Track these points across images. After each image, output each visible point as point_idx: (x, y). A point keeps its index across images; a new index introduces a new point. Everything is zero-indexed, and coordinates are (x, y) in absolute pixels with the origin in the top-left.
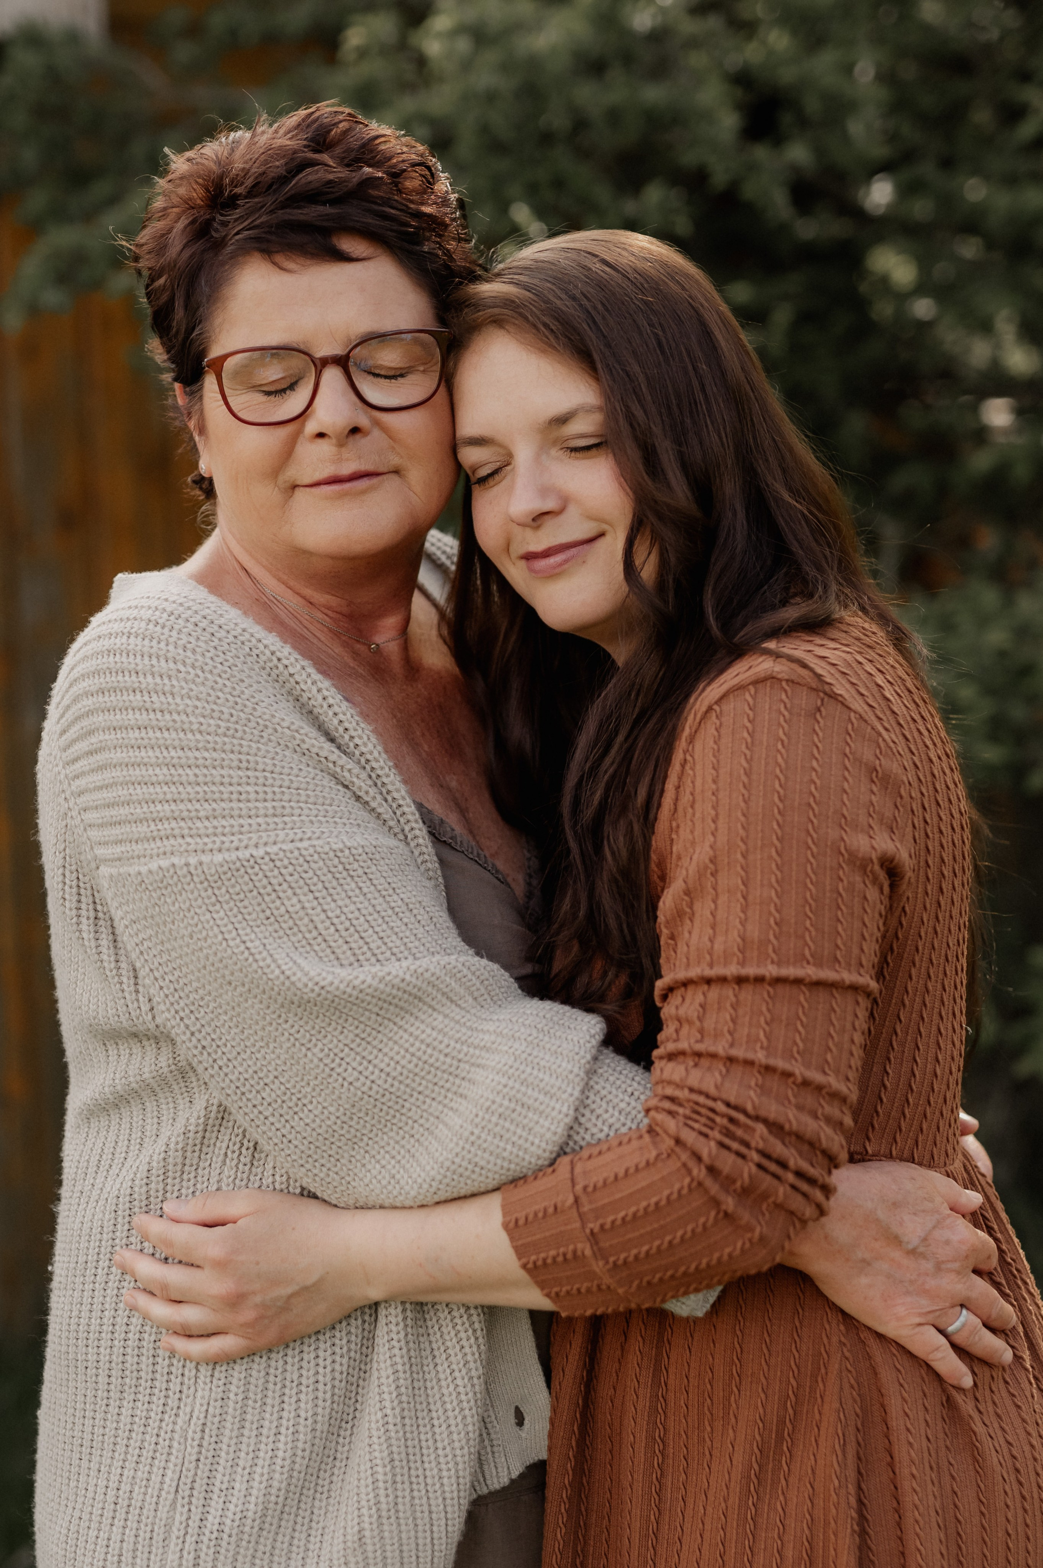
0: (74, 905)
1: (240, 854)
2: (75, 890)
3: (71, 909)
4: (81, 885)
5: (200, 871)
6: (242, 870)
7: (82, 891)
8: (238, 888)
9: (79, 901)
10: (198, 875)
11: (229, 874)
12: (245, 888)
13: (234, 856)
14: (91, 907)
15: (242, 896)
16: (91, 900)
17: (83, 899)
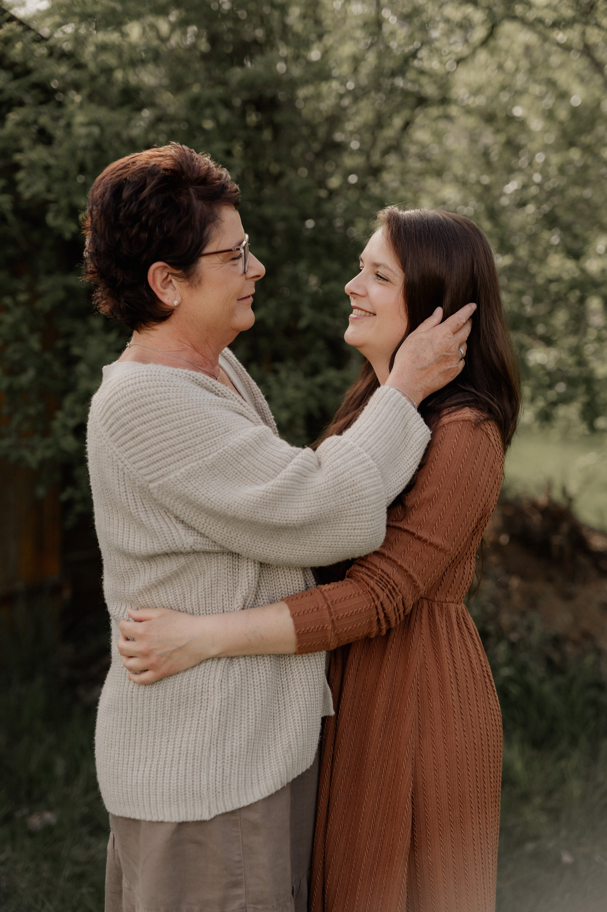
0: (135, 507)
1: (219, 451)
2: (133, 501)
3: (133, 509)
4: (136, 498)
5: (204, 465)
6: (221, 458)
7: (137, 500)
8: (222, 467)
9: (136, 505)
10: (204, 467)
11: (217, 462)
12: (225, 465)
13: (216, 454)
14: (142, 506)
15: (224, 469)
16: (141, 503)
17: (138, 504)
